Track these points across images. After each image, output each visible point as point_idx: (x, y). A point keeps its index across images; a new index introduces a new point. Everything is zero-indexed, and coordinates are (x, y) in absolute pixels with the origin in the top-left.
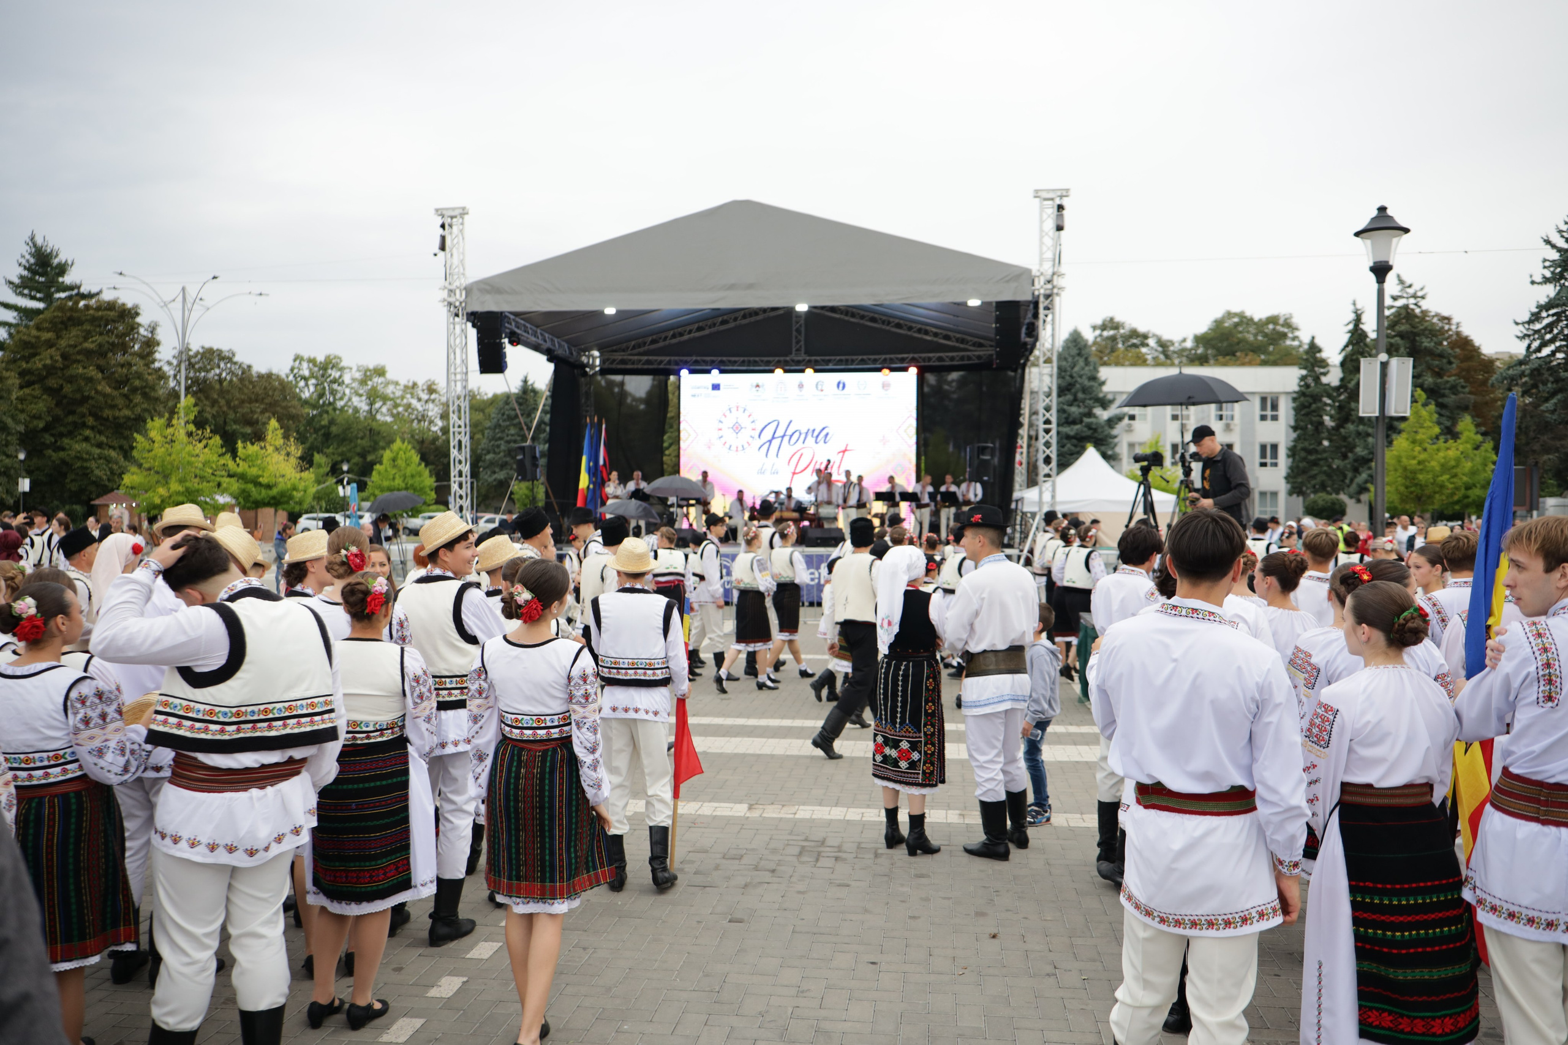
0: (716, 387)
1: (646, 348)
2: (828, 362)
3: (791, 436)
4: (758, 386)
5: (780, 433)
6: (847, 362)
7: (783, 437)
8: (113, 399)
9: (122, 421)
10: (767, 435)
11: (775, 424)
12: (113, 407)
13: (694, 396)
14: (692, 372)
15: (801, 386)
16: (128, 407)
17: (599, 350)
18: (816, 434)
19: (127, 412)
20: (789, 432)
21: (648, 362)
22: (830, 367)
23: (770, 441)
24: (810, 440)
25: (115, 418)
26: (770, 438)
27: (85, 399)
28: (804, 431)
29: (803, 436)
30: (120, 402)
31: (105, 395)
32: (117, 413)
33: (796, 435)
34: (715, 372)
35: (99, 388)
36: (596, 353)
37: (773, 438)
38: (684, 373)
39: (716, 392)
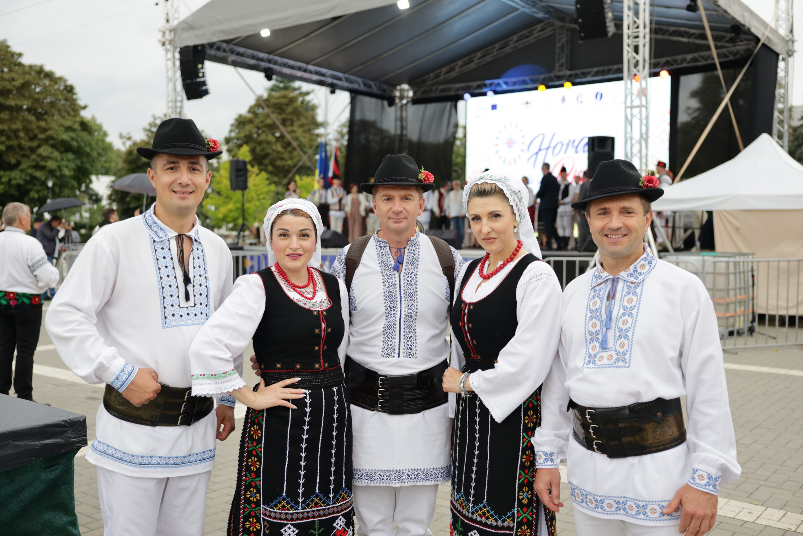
0: (494, 107)
1: (442, 77)
2: (585, 75)
3: (554, 148)
4: (527, 103)
5: (545, 146)
6: (603, 73)
7: (547, 149)
8: (282, 154)
9: (287, 168)
10: (534, 148)
11: (541, 137)
12: (282, 159)
13: (477, 117)
14: (473, 95)
15: (563, 100)
16: (291, 159)
17: (409, 83)
18: (576, 144)
19: (290, 162)
20: (553, 145)
21: (443, 90)
22: (589, 79)
23: (537, 153)
24: (571, 150)
25: (284, 166)
26: (537, 150)
27: (267, 155)
28: (565, 142)
29: (565, 147)
30: (286, 155)
31: (278, 152)
32: (284, 163)
33: (560, 145)
34: (490, 93)
35: (274, 147)
36: (405, 86)
37: (540, 150)
38: (467, 96)
39: (494, 111)
